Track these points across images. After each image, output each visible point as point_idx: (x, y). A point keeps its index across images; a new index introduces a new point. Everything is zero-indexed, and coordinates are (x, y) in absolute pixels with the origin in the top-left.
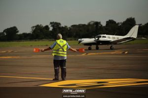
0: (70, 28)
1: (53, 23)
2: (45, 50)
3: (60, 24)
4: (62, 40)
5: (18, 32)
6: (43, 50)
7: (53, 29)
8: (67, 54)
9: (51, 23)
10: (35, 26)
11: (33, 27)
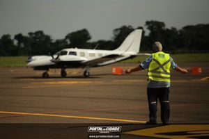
0: (180, 31)
1: (152, 22)
2: (133, 71)
3: (163, 24)
4: (162, 53)
5: (90, 38)
6: (129, 70)
7: (150, 34)
8: (171, 78)
9: (148, 23)
10: (121, 29)
11: (116, 30)
